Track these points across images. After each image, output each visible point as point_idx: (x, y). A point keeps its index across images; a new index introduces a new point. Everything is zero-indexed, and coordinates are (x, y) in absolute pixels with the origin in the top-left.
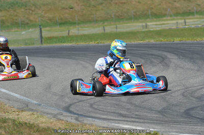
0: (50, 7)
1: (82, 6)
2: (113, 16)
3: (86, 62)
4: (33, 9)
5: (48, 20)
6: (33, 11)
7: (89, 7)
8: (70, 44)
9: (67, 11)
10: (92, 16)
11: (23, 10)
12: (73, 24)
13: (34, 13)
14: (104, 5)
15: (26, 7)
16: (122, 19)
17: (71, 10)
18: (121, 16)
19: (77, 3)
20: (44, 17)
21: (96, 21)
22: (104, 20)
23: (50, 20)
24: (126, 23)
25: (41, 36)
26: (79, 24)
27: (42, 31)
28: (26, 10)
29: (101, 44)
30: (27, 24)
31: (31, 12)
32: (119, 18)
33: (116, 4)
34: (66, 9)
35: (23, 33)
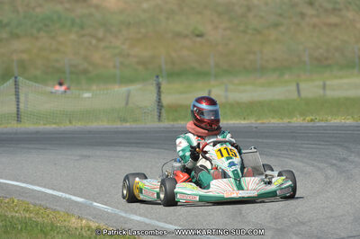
0: (143, 30)
1: (225, 29)
2: (306, 58)
3: (301, 161)
4: (100, 34)
5: (139, 63)
6: (100, 40)
7: (245, 32)
8: (243, 122)
9: (187, 42)
10: (251, 57)
11: (73, 36)
12: (202, 74)
13: (102, 44)
14: (282, 29)
15: (82, 27)
16: (329, 66)
17: (199, 39)
18: (327, 59)
19: (212, 22)
20: (128, 55)
21: (262, 70)
22: (282, 68)
23: (144, 63)
24: (341, 78)
25: (159, 101)
26: (216, 76)
27: (162, 89)
28: (83, 36)
29: (323, 124)
30: (85, 72)
31: (94, 42)
32: (322, 64)
33: (314, 26)
34: (186, 36)
35: (87, 95)
